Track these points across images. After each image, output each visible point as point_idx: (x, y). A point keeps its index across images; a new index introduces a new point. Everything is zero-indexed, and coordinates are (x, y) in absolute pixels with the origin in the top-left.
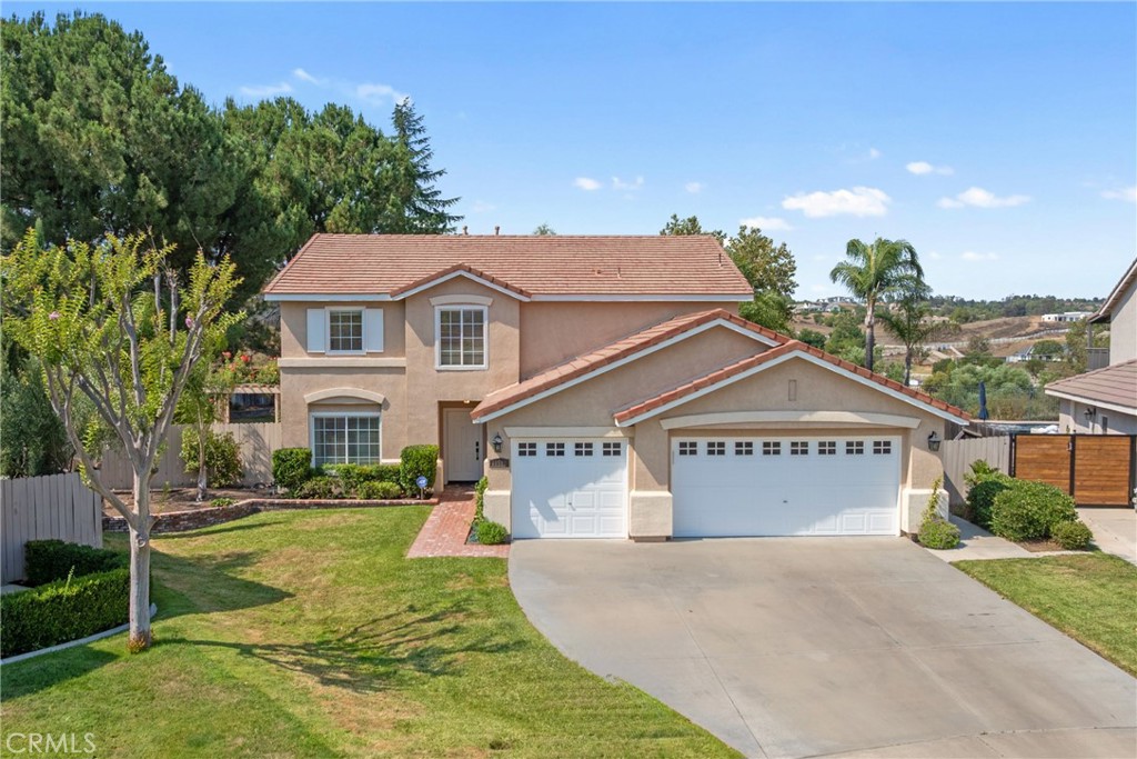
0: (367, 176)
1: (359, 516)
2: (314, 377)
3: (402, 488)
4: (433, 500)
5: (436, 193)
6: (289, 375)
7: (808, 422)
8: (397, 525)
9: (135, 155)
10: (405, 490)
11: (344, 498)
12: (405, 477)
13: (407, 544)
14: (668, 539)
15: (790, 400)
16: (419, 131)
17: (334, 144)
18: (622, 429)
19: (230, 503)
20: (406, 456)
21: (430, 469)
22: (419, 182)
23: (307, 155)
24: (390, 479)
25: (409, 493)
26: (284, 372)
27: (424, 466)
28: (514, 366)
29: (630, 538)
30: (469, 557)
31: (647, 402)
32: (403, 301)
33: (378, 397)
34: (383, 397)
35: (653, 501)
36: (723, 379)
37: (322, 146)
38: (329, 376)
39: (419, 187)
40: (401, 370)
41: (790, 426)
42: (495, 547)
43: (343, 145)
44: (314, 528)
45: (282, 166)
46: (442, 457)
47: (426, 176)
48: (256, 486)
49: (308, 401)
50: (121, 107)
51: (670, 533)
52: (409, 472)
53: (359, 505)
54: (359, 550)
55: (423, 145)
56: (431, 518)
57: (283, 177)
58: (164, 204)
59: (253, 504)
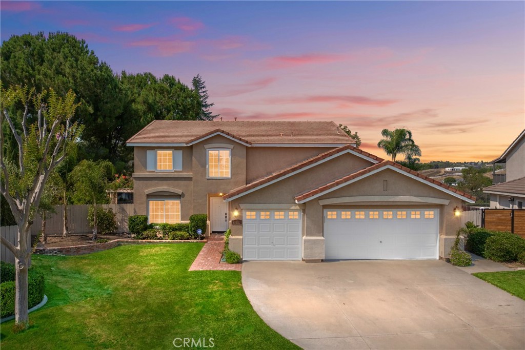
0: (180, 104)
1: (168, 248)
2: (150, 182)
3: (190, 234)
4: (205, 240)
5: (210, 113)
6: (138, 181)
7: (393, 202)
8: (186, 253)
9: (80, 91)
10: (192, 236)
11: (162, 239)
12: (191, 229)
13: (189, 263)
14: (322, 261)
15: (384, 190)
16: (203, 88)
17: (167, 90)
18: (299, 205)
19: (106, 241)
20: (192, 219)
21: (203, 226)
22: (204, 109)
23: (155, 94)
24: (184, 230)
25: (193, 237)
26: (136, 180)
27: (200, 224)
28: (244, 177)
29: (303, 260)
30: (221, 271)
31: (312, 191)
32: (192, 146)
33: (179, 192)
34: (182, 191)
35: (315, 242)
36: (350, 180)
37: (162, 91)
38: (156, 181)
39: (203, 110)
40: (190, 179)
41: (384, 204)
42: (234, 265)
43: (171, 91)
44: (145, 254)
45: (144, 98)
46: (209, 220)
47: (206, 106)
48: (123, 233)
49: (146, 194)
50: (74, 70)
51: (324, 258)
52: (193, 227)
53: (169, 242)
54: (165, 266)
55: (205, 93)
56: (203, 249)
57: (144, 102)
58: (92, 111)
59: (118, 242)
